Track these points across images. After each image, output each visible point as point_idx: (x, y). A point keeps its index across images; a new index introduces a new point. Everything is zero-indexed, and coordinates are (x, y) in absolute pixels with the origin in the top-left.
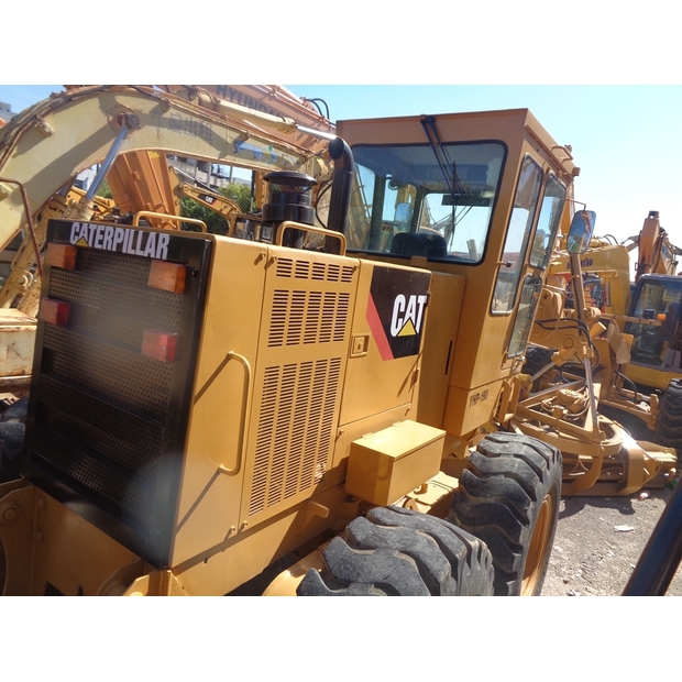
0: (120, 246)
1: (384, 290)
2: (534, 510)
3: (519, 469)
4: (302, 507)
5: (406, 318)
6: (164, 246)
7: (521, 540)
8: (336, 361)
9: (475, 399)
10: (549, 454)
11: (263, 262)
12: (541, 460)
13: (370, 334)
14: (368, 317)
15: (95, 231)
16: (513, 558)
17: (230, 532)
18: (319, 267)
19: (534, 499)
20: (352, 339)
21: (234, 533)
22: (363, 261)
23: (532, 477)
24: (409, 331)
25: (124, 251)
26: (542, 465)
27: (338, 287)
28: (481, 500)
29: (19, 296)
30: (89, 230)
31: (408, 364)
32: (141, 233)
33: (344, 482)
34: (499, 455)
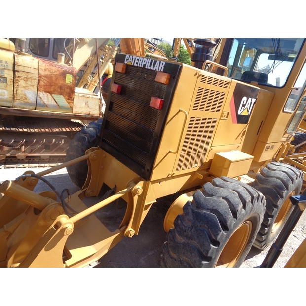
0: (145, 65)
1: (239, 94)
2: (287, 194)
3: (283, 176)
4: (193, 174)
5: (246, 107)
6: (162, 66)
7: (278, 203)
8: (215, 120)
9: (268, 148)
10: (298, 173)
11: (197, 76)
12: (294, 175)
13: (230, 111)
14: (230, 104)
15: (135, 59)
16: (274, 210)
17: (169, 175)
18: (216, 80)
19: (287, 189)
20: (223, 112)
21: (170, 176)
22: (233, 80)
23: (288, 180)
24: (245, 113)
25: (146, 67)
26: (294, 177)
27: (222, 90)
28: (264, 186)
29: (87, 85)
30: (133, 59)
31: (242, 127)
32: (153, 61)
33: (209, 169)
34: (275, 170)
